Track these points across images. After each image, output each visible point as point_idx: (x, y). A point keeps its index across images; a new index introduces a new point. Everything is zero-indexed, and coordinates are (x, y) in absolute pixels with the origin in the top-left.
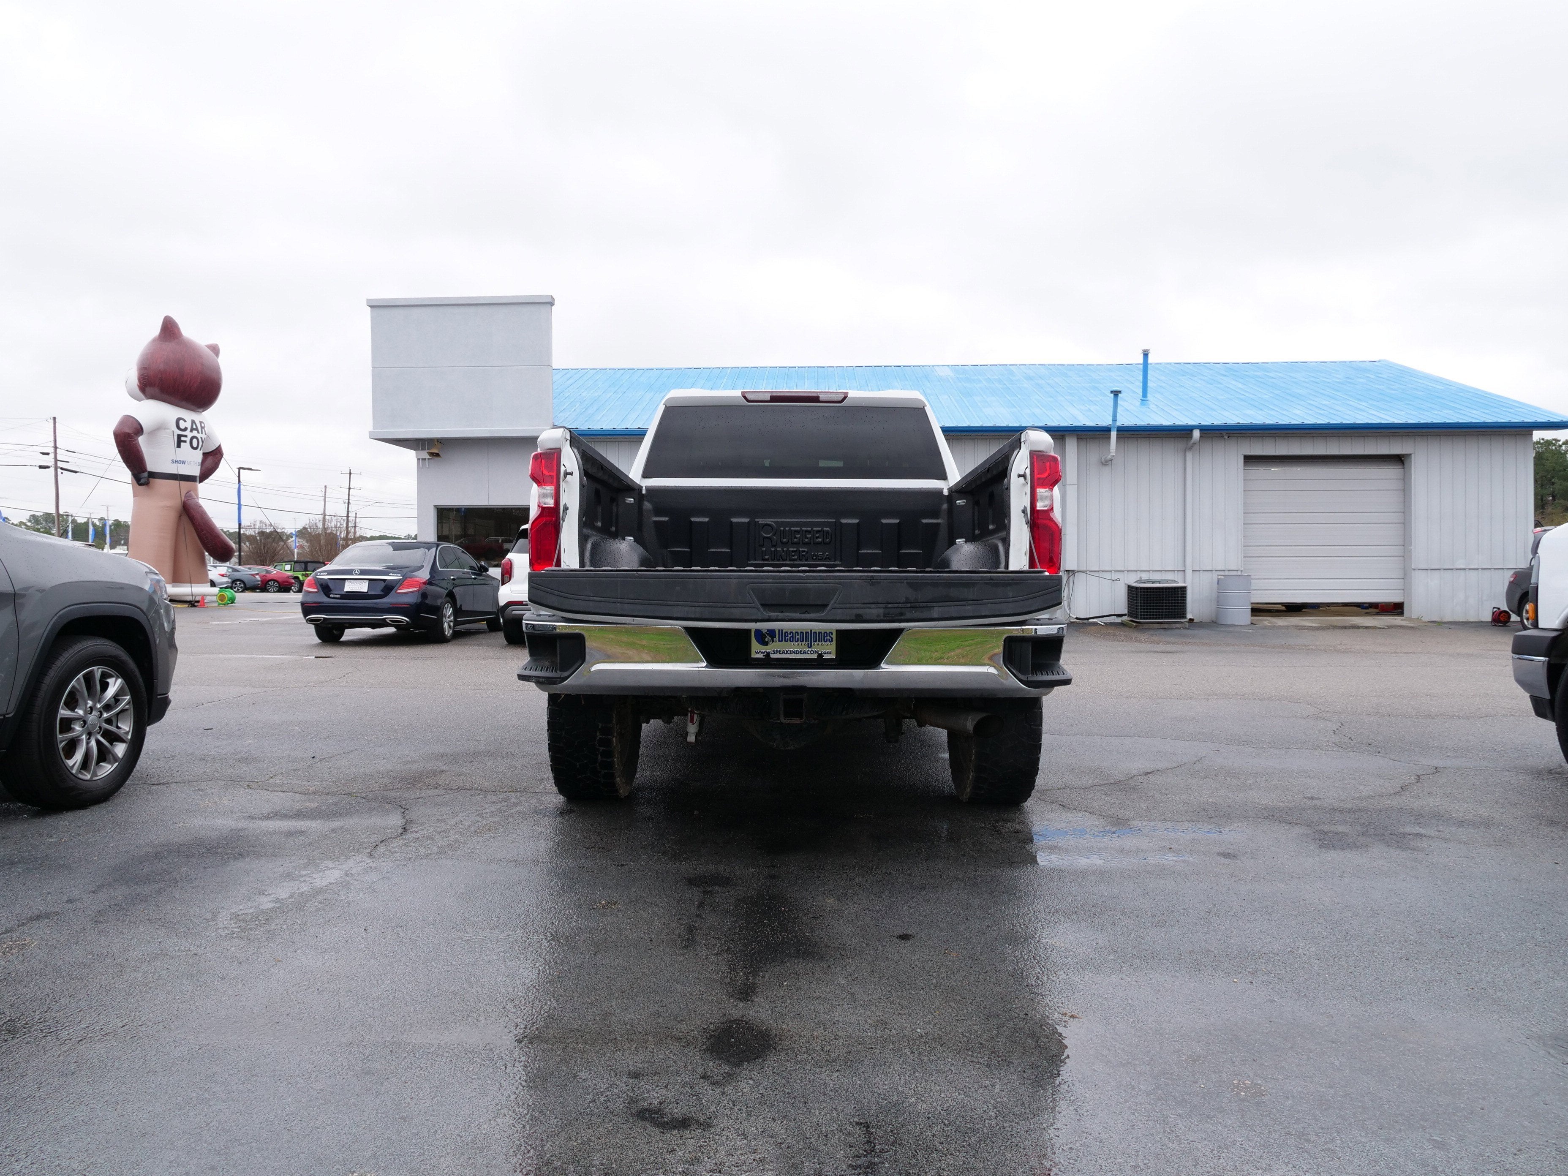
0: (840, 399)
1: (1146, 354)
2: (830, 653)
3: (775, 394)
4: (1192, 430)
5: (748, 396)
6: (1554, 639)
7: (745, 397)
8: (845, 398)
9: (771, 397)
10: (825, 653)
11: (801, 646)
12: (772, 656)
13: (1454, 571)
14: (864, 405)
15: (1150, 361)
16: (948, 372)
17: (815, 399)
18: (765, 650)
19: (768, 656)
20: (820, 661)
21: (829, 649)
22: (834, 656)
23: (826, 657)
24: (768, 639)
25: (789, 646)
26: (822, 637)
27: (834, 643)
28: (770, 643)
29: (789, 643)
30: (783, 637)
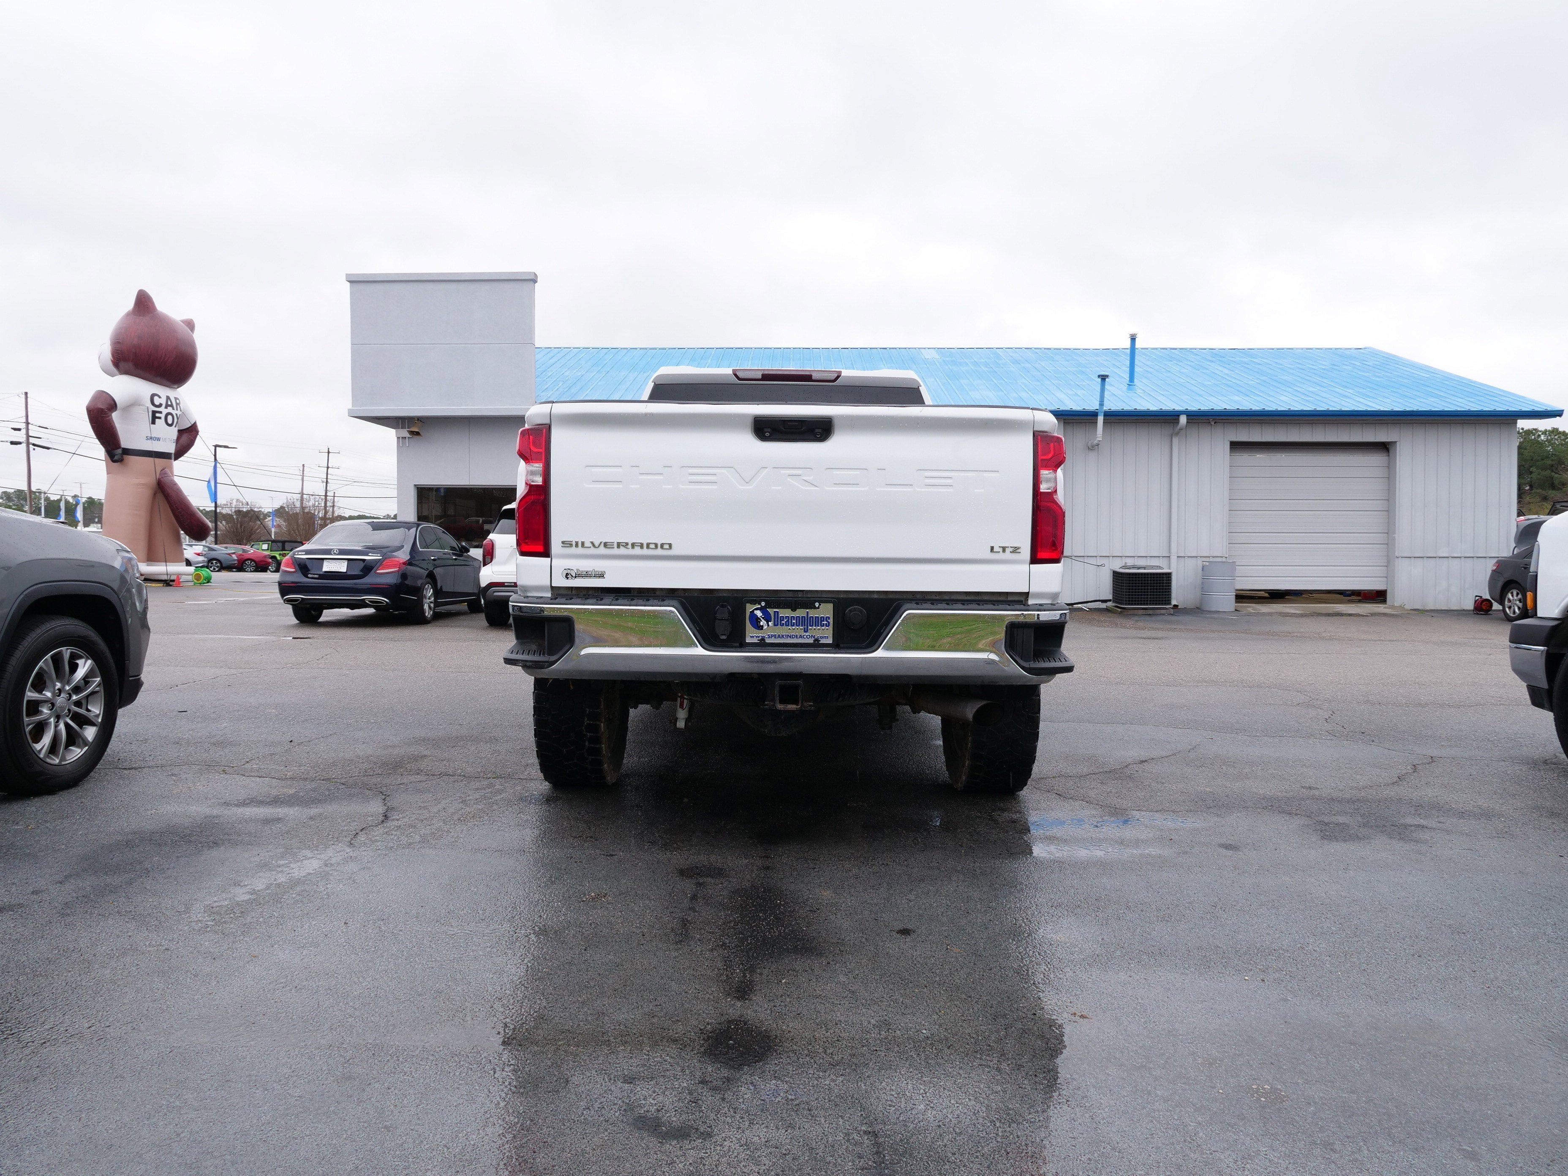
0: (834, 378)
1: (1133, 339)
2: (826, 637)
3: (766, 372)
4: (1179, 416)
5: (740, 374)
6: (1554, 628)
7: (736, 375)
8: (838, 377)
9: (763, 375)
10: (822, 637)
11: (798, 630)
12: (768, 641)
13: (1437, 559)
14: (857, 384)
15: (1137, 346)
16: (934, 355)
17: (807, 378)
18: (760, 634)
19: (763, 639)
20: (816, 646)
21: (827, 635)
22: (830, 641)
23: (823, 641)
24: (763, 623)
25: (783, 630)
26: (818, 621)
27: (831, 628)
28: (765, 627)
29: (784, 627)
30: (778, 621)
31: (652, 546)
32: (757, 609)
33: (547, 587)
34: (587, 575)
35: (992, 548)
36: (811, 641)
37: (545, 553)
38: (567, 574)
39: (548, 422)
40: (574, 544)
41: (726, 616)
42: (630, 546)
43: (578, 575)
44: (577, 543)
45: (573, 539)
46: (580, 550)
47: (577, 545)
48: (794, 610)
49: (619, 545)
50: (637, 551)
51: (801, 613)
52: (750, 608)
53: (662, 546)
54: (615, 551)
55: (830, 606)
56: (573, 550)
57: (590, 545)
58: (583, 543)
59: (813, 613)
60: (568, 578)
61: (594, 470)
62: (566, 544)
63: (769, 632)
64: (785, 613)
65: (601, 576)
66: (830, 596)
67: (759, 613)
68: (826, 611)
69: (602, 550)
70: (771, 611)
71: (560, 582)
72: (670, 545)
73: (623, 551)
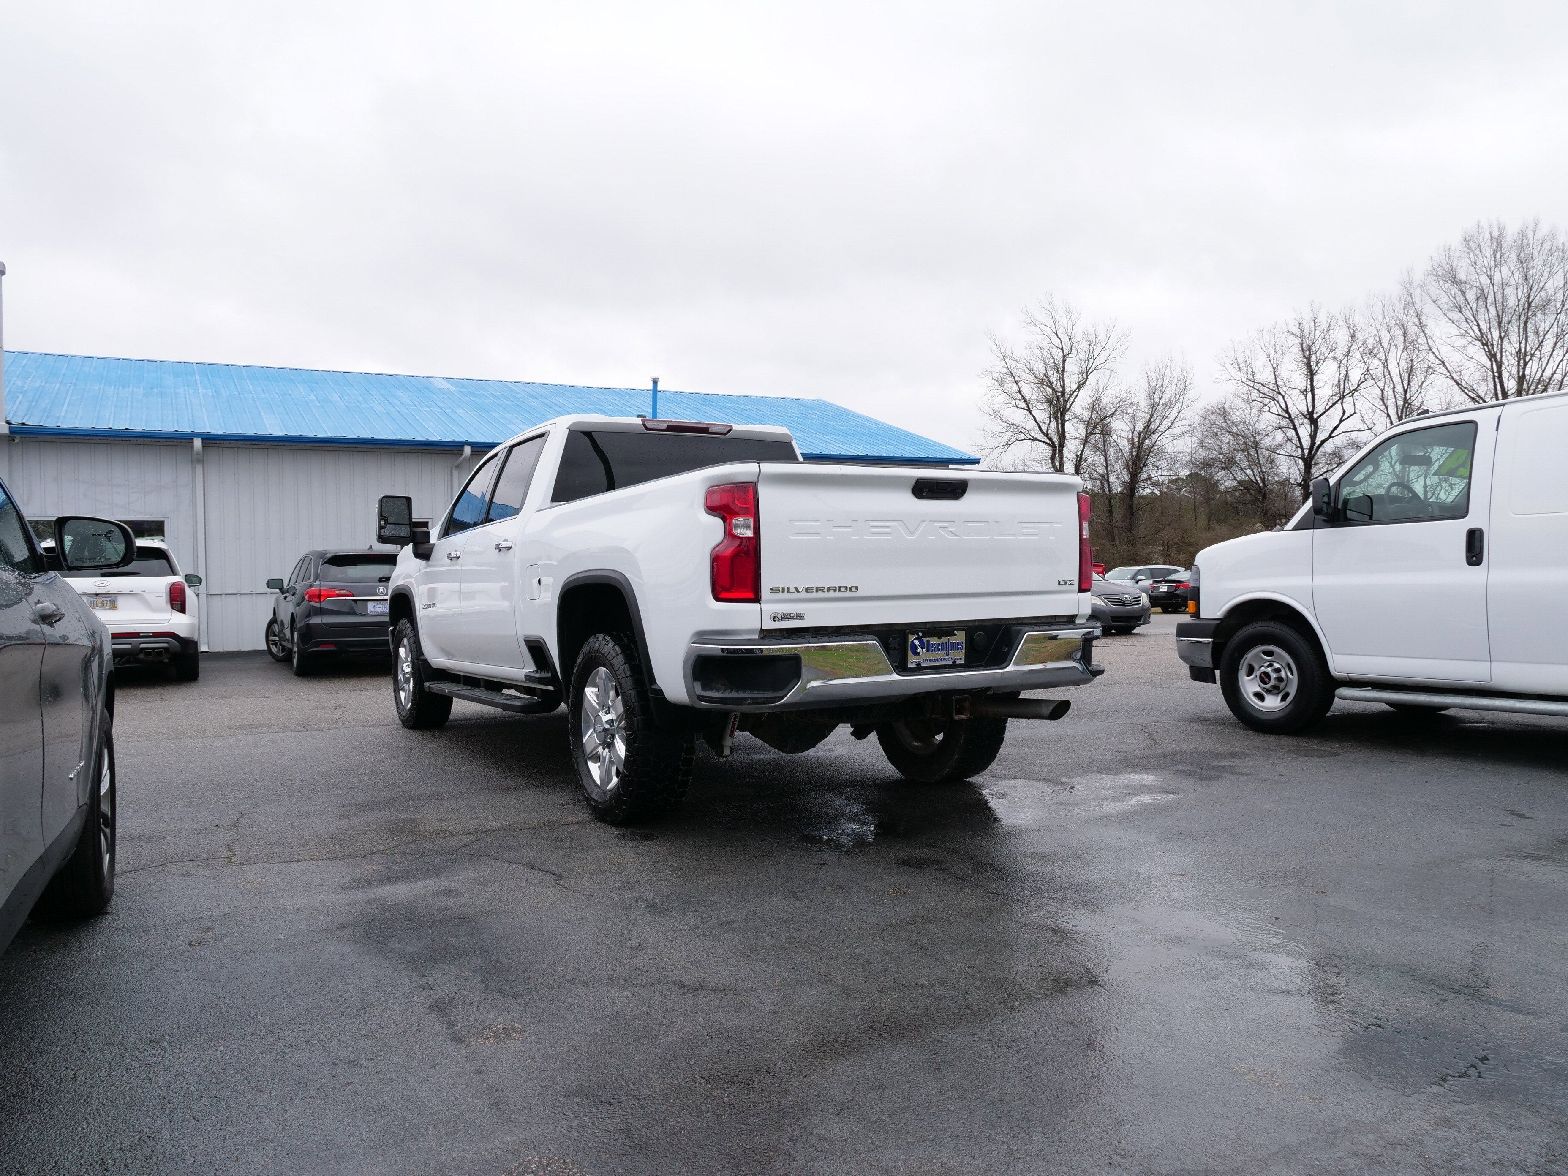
0: (726, 431)
1: (655, 382)
2: (961, 659)
3: (671, 424)
5: (648, 425)
6: (1218, 625)
7: (644, 425)
8: (730, 430)
9: (668, 426)
10: (958, 659)
11: (942, 654)
12: (923, 665)
14: (744, 437)
17: (705, 430)
18: (917, 659)
19: (919, 664)
20: (954, 667)
21: (960, 656)
22: (962, 662)
23: (958, 662)
24: (919, 650)
25: (933, 655)
26: (955, 646)
27: (963, 651)
28: (921, 654)
29: (934, 652)
30: (930, 648)
31: (843, 589)
32: (915, 639)
33: (757, 630)
34: (791, 617)
35: (1059, 582)
36: (950, 663)
37: (757, 599)
38: (775, 617)
39: (755, 479)
40: (781, 589)
41: (897, 646)
42: (825, 590)
43: (785, 618)
44: (783, 589)
45: (780, 586)
46: (786, 595)
47: (783, 592)
48: (940, 638)
49: (817, 589)
50: (832, 594)
51: (944, 640)
52: (911, 638)
53: (851, 588)
54: (815, 595)
55: (963, 633)
56: (780, 596)
57: (794, 590)
58: (788, 589)
59: (953, 640)
60: (775, 621)
61: (797, 523)
62: (774, 590)
63: (924, 657)
64: (934, 641)
65: (801, 617)
66: (964, 624)
67: (917, 642)
68: (960, 637)
69: (804, 595)
70: (925, 640)
71: (769, 625)
72: (857, 588)
73: (820, 594)
